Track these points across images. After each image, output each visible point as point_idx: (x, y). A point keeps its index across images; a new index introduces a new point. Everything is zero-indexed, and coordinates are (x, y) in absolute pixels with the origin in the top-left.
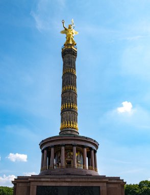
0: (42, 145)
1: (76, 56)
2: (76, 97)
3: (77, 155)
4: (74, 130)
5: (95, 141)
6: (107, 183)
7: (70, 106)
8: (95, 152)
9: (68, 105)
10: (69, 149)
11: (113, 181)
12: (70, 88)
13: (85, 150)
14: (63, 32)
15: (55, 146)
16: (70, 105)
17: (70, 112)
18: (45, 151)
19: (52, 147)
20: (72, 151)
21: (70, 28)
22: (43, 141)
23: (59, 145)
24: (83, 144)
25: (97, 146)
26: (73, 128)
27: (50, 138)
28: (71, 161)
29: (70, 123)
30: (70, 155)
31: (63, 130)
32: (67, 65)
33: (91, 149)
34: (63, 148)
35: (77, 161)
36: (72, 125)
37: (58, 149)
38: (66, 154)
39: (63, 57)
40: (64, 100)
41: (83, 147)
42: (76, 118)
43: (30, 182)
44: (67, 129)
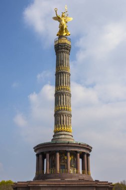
0: (37, 149)
2: (70, 97)
3: (70, 159)
8: (88, 155)
13: (79, 155)
14: (55, 18)
15: (50, 152)
16: (64, 107)
18: (41, 156)
19: (47, 152)
20: (66, 155)
28: (65, 165)
29: (64, 126)
33: (83, 153)
34: (58, 154)
35: (71, 165)
36: (66, 128)
38: (60, 158)
41: (77, 152)
42: (70, 120)
44: (61, 133)
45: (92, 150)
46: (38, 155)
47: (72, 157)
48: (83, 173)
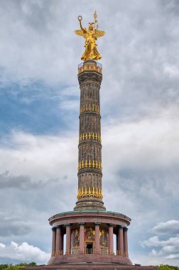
0: (52, 221)
2: (100, 149)
3: (100, 235)
7: (92, 165)
8: (125, 229)
9: (88, 162)
10: (90, 227)
15: (71, 225)
16: (92, 162)
17: (92, 174)
18: (58, 231)
19: (68, 225)
20: (94, 229)
25: (128, 223)
26: (95, 197)
28: (92, 243)
29: (92, 190)
30: (91, 234)
31: (81, 202)
33: (119, 227)
34: (82, 228)
35: (101, 243)
36: (93, 192)
38: (86, 233)
40: (83, 155)
41: (109, 225)
42: (101, 181)
44: (87, 199)
45: (131, 222)
46: (54, 229)
47: (103, 232)
48: (118, 254)
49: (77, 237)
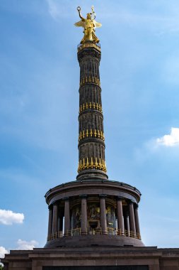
0: (49, 197)
1: (100, 58)
2: (102, 120)
3: (106, 212)
4: (100, 171)
5: (135, 189)
6: (161, 259)
7: (93, 135)
8: (136, 206)
9: (89, 132)
10: (94, 202)
11: (170, 256)
12: (93, 107)
13: (121, 204)
14: (78, 24)
15: (70, 199)
16: (93, 132)
17: (94, 143)
18: (55, 207)
19: (66, 199)
20: (99, 205)
21: (89, 18)
22: (51, 190)
23: (77, 197)
24: (117, 193)
25: (138, 197)
26: (98, 168)
27: (63, 185)
28: (97, 223)
29: (94, 161)
30: (95, 212)
31: (82, 172)
32: (86, 71)
33: (129, 201)
34: (84, 202)
35: (108, 223)
36: (97, 164)
37: (75, 203)
38: (88, 211)
39: (79, 61)
40: (83, 125)
41: (117, 198)
42: (103, 153)
43: (31, 259)
44: (89, 171)
47: (109, 210)
49: (78, 216)
